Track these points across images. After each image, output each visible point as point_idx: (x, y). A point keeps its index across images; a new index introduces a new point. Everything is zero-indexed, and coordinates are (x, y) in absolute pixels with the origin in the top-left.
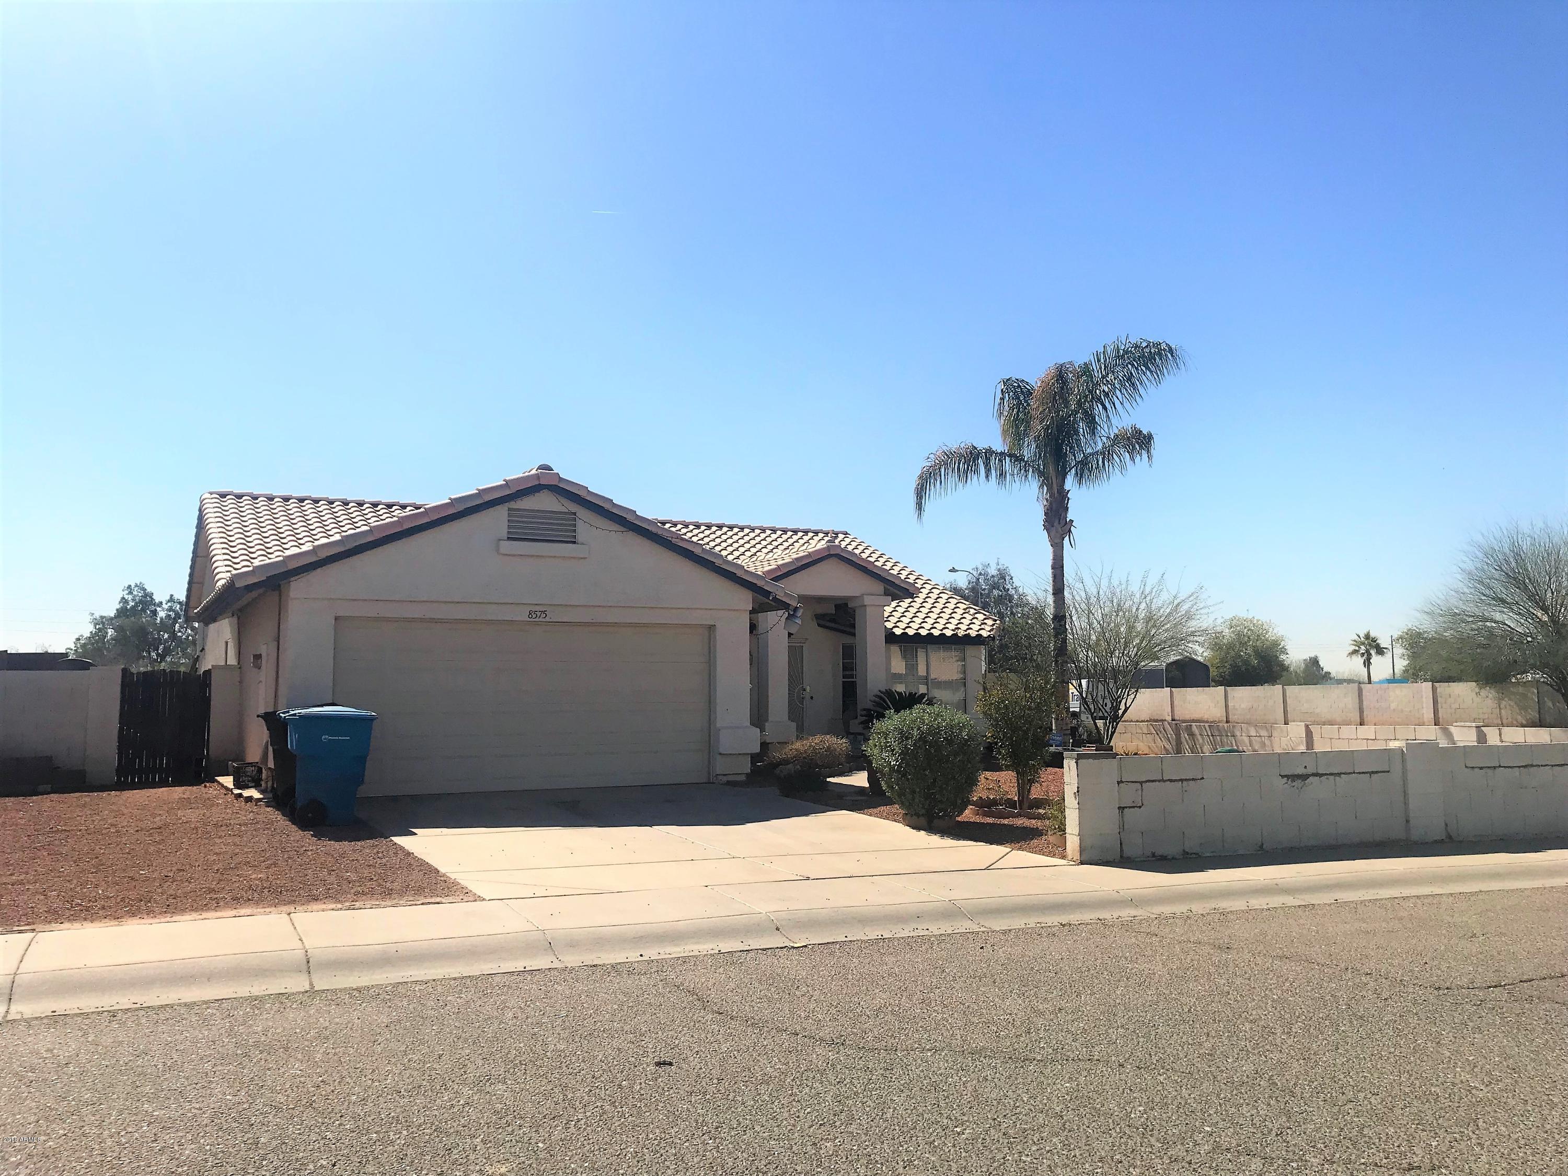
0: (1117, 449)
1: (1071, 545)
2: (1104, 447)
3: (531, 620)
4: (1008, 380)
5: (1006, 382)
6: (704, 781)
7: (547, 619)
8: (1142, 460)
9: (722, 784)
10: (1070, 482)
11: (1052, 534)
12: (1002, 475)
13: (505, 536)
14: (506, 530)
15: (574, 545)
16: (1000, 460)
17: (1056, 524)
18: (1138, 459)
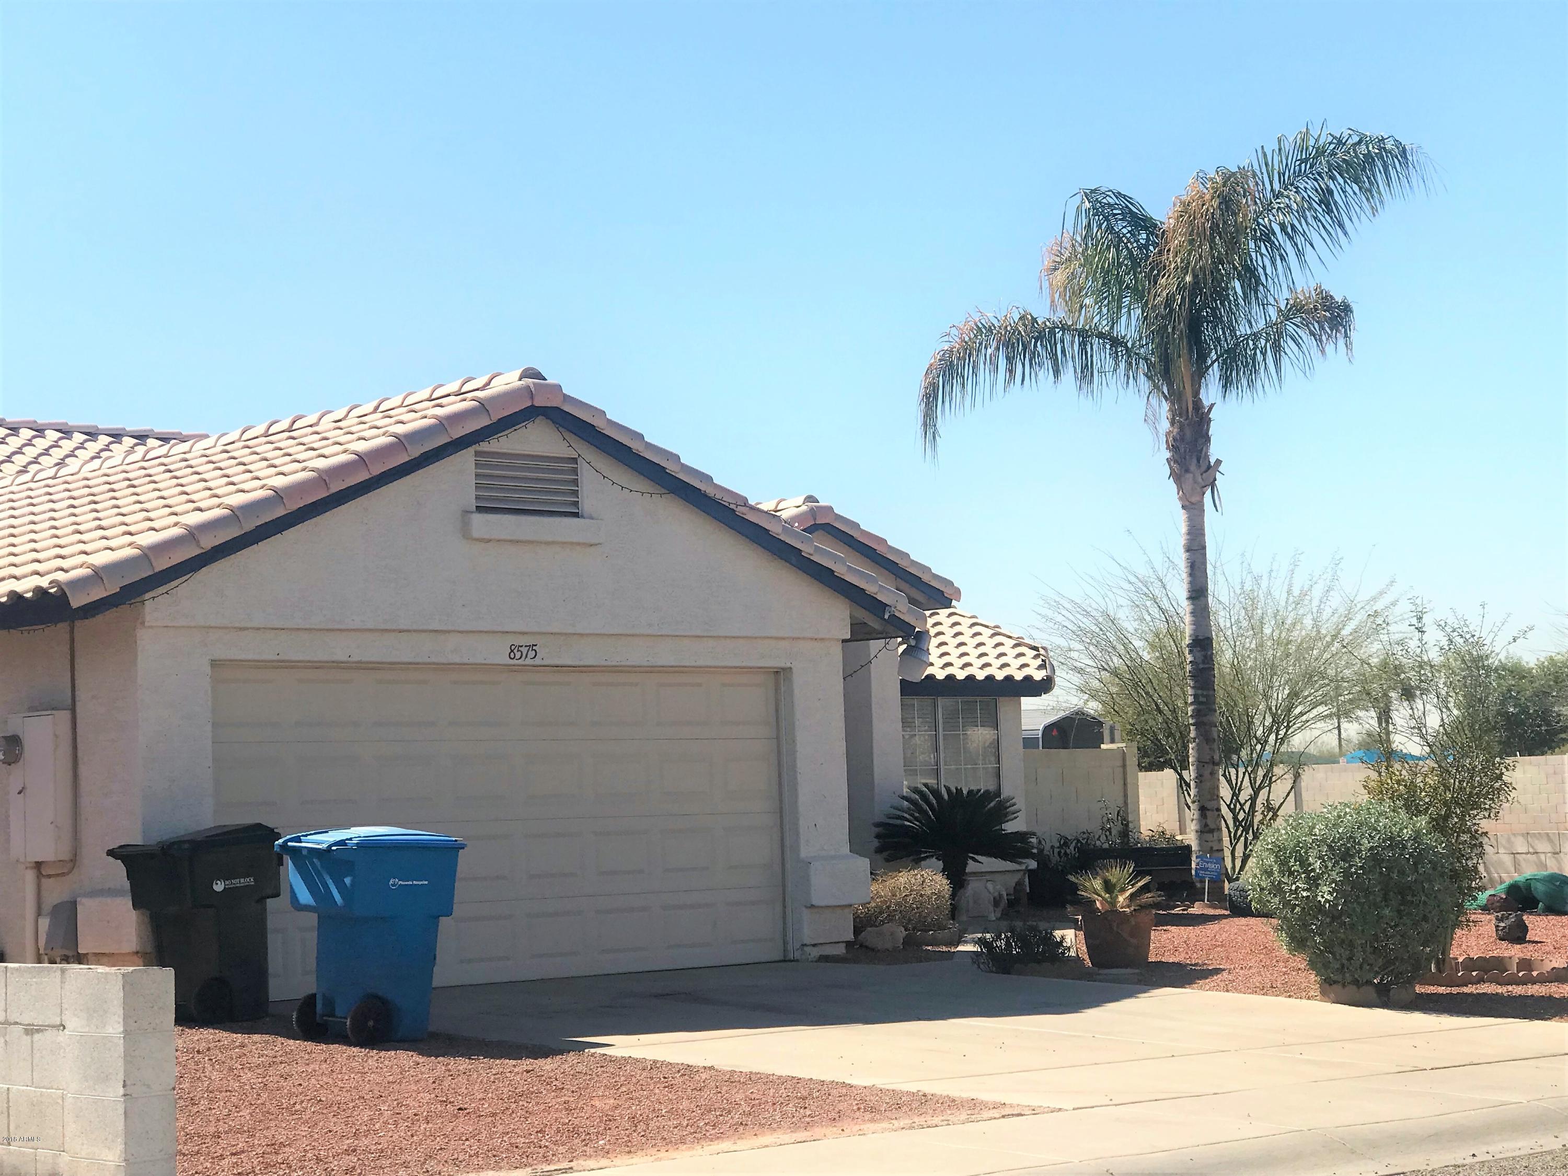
0: (1290, 328)
1: (1215, 506)
2: (1269, 325)
3: (514, 662)
4: (1093, 191)
5: (1091, 195)
6: (777, 959)
7: (537, 661)
8: (1335, 350)
9: (816, 962)
10: (1211, 392)
11: (1187, 487)
12: (1086, 372)
13: (473, 504)
14: (472, 493)
15: (576, 520)
16: (1083, 345)
17: (1193, 467)
18: (1330, 348)
